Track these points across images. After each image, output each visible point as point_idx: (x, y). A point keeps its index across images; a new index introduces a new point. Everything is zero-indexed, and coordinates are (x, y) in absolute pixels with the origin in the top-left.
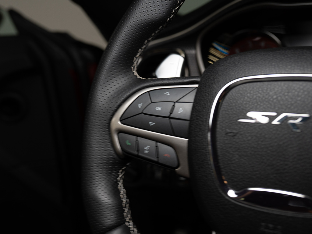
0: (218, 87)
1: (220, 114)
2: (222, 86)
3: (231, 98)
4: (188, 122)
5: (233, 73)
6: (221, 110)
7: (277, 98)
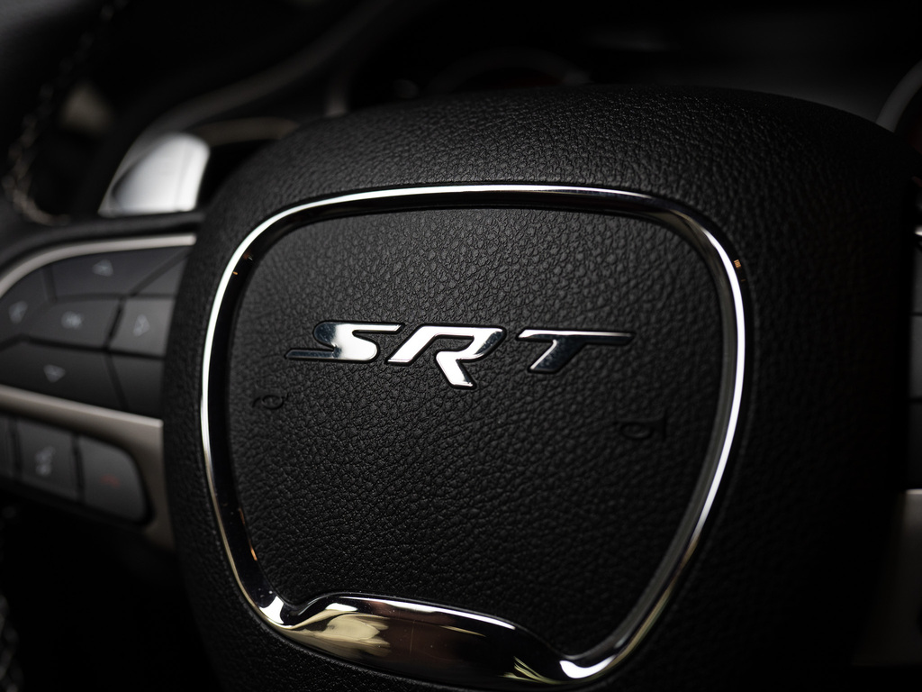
0: (231, 240)
1: (238, 333)
2: (240, 237)
3: (269, 277)
4: (157, 367)
5: (276, 190)
6: (240, 320)
7: (404, 269)
